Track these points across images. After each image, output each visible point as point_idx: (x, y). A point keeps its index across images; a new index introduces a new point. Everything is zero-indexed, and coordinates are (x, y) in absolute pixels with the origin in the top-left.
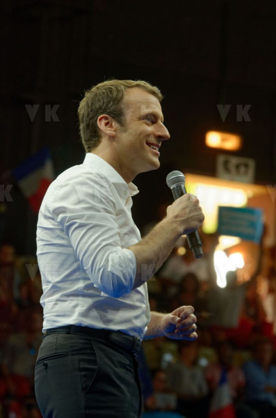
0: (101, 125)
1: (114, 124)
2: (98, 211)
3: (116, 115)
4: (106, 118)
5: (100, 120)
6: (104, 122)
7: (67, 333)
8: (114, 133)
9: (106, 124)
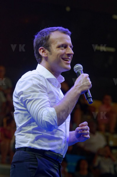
0: (41, 52)
1: (47, 51)
2: (38, 92)
3: (47, 47)
4: (43, 49)
5: (40, 50)
6: (42, 50)
7: (24, 151)
8: (47, 56)
9: (43, 52)
